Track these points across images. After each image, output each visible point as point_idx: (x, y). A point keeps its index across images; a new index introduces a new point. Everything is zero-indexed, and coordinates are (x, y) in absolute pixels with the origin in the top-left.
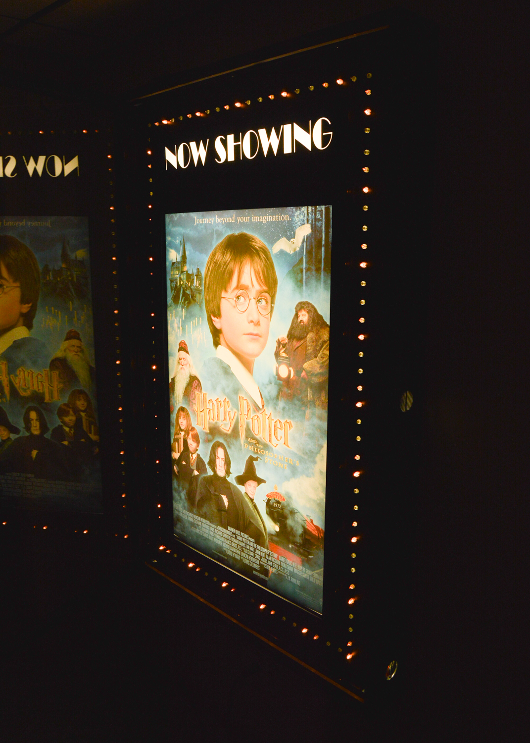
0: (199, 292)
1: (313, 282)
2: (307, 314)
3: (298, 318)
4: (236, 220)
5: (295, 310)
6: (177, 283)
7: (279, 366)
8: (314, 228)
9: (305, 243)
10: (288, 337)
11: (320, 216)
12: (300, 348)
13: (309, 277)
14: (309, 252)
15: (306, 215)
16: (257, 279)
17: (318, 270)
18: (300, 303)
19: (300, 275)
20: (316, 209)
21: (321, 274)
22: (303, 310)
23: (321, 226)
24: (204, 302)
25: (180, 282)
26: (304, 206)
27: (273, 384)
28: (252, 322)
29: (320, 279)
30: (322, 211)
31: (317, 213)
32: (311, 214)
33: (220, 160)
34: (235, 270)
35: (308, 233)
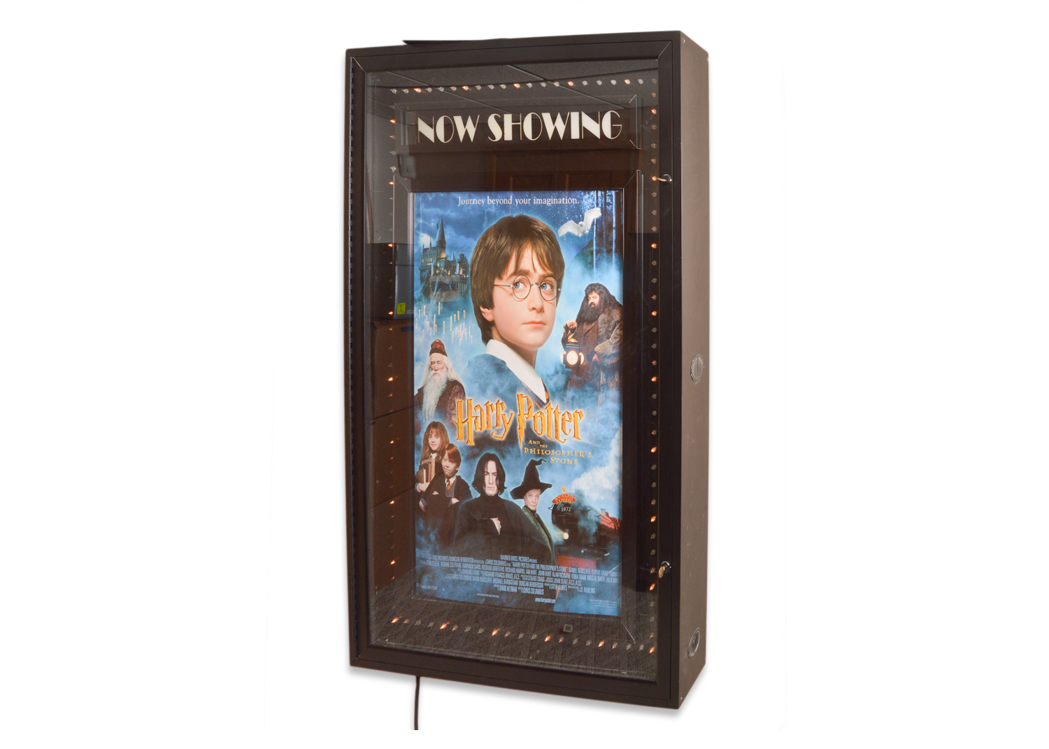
1: (605, 263)
2: (598, 296)
3: (588, 300)
4: (514, 202)
5: (584, 293)
7: (567, 353)
8: (605, 211)
10: (577, 321)
11: (610, 201)
12: (590, 332)
13: (599, 259)
14: (600, 235)
15: (595, 199)
16: (540, 264)
17: (609, 251)
18: (591, 285)
19: (590, 257)
20: (606, 193)
21: (612, 256)
22: (594, 292)
23: (612, 210)
24: (470, 291)
26: (594, 190)
27: (560, 374)
28: (534, 309)
29: (611, 261)
30: (613, 195)
31: (607, 197)
32: (601, 199)
33: (494, 138)
34: (512, 255)
35: (598, 217)
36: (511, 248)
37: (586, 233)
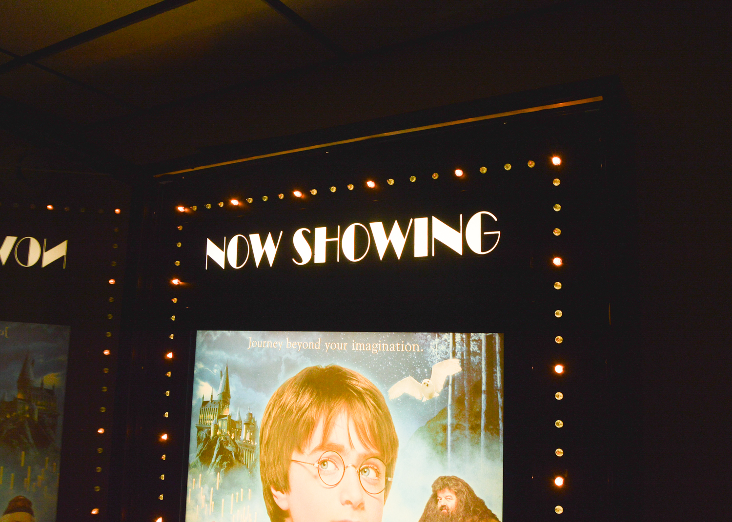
0: (251, 449)
1: (466, 447)
2: (454, 497)
3: (437, 501)
4: (323, 346)
5: (431, 489)
6: (210, 433)
8: (466, 365)
9: (450, 387)
11: (476, 349)
13: (458, 438)
14: (459, 401)
15: (451, 346)
16: (360, 437)
17: (475, 428)
18: (442, 478)
19: (441, 435)
20: (469, 337)
21: (480, 434)
22: (447, 490)
23: (480, 363)
24: (258, 465)
25: (216, 432)
26: (447, 331)
28: (348, 502)
29: (478, 443)
30: (481, 340)
31: (471, 343)
32: (460, 345)
33: (300, 260)
34: (318, 421)
35: (455, 373)
36: (317, 411)
37: (434, 397)
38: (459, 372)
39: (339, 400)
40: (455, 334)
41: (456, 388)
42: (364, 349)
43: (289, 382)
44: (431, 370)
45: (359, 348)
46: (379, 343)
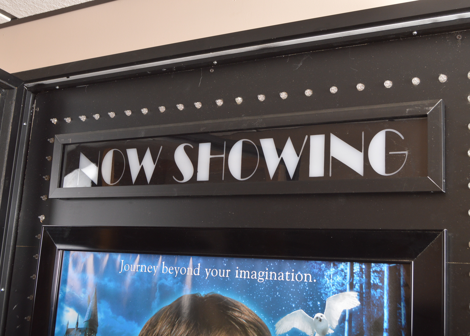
8: (366, 299)
9: (346, 323)
11: (377, 281)
15: (348, 277)
20: (369, 268)
23: (382, 297)
26: (345, 261)
30: (384, 272)
31: (372, 274)
32: (359, 276)
33: (181, 177)
35: (353, 307)
37: (328, 334)
38: (357, 307)
39: (219, 332)
40: (353, 264)
41: (353, 325)
42: (248, 277)
43: (164, 310)
44: (325, 303)
45: (243, 276)
46: (266, 271)
